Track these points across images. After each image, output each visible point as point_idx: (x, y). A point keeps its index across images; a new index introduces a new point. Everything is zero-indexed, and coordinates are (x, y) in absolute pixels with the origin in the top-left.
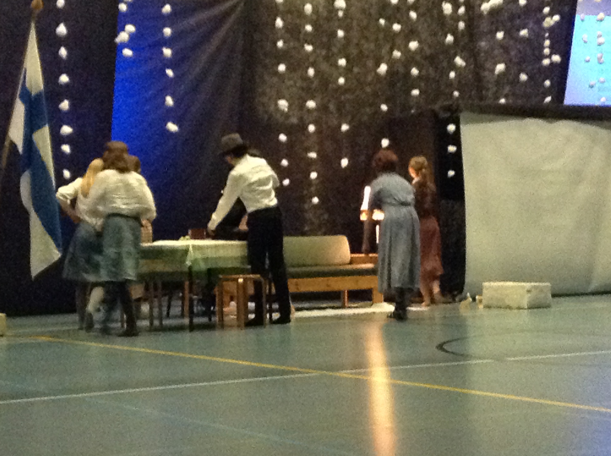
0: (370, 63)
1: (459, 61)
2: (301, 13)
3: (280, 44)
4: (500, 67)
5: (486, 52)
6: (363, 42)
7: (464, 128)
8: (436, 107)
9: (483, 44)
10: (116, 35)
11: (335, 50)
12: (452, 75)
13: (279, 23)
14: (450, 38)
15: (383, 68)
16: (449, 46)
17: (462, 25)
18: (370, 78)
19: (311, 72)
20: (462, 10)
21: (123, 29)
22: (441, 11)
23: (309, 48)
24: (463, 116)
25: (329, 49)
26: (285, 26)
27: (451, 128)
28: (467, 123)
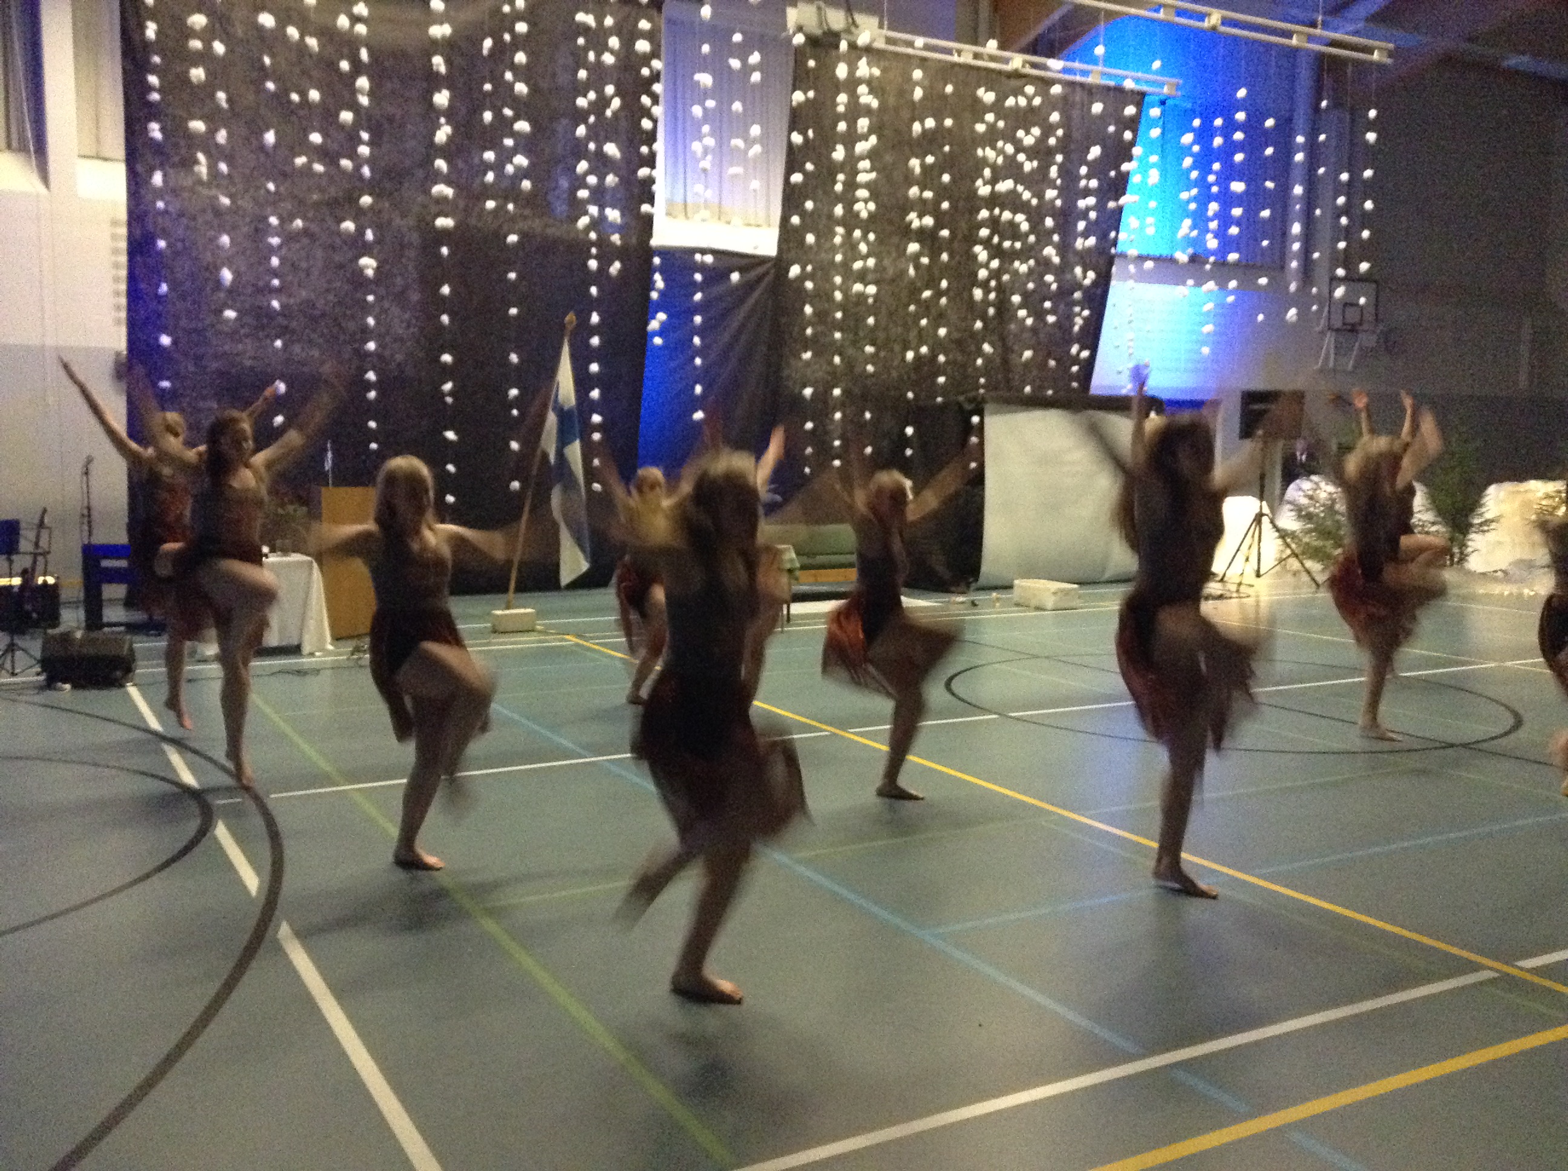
0: (897, 348)
1: (987, 348)
2: (830, 298)
3: (809, 331)
4: (1028, 354)
5: (1015, 335)
6: (891, 325)
7: (988, 420)
8: (961, 398)
9: (1013, 326)
10: (647, 324)
11: (861, 334)
12: (979, 361)
13: (808, 310)
14: (979, 325)
15: (910, 355)
16: (979, 332)
17: (991, 311)
18: (896, 363)
19: (837, 360)
20: (992, 296)
21: (654, 318)
22: (971, 296)
23: (838, 335)
24: (988, 408)
25: (856, 334)
26: (815, 313)
27: (975, 419)
28: (992, 414)
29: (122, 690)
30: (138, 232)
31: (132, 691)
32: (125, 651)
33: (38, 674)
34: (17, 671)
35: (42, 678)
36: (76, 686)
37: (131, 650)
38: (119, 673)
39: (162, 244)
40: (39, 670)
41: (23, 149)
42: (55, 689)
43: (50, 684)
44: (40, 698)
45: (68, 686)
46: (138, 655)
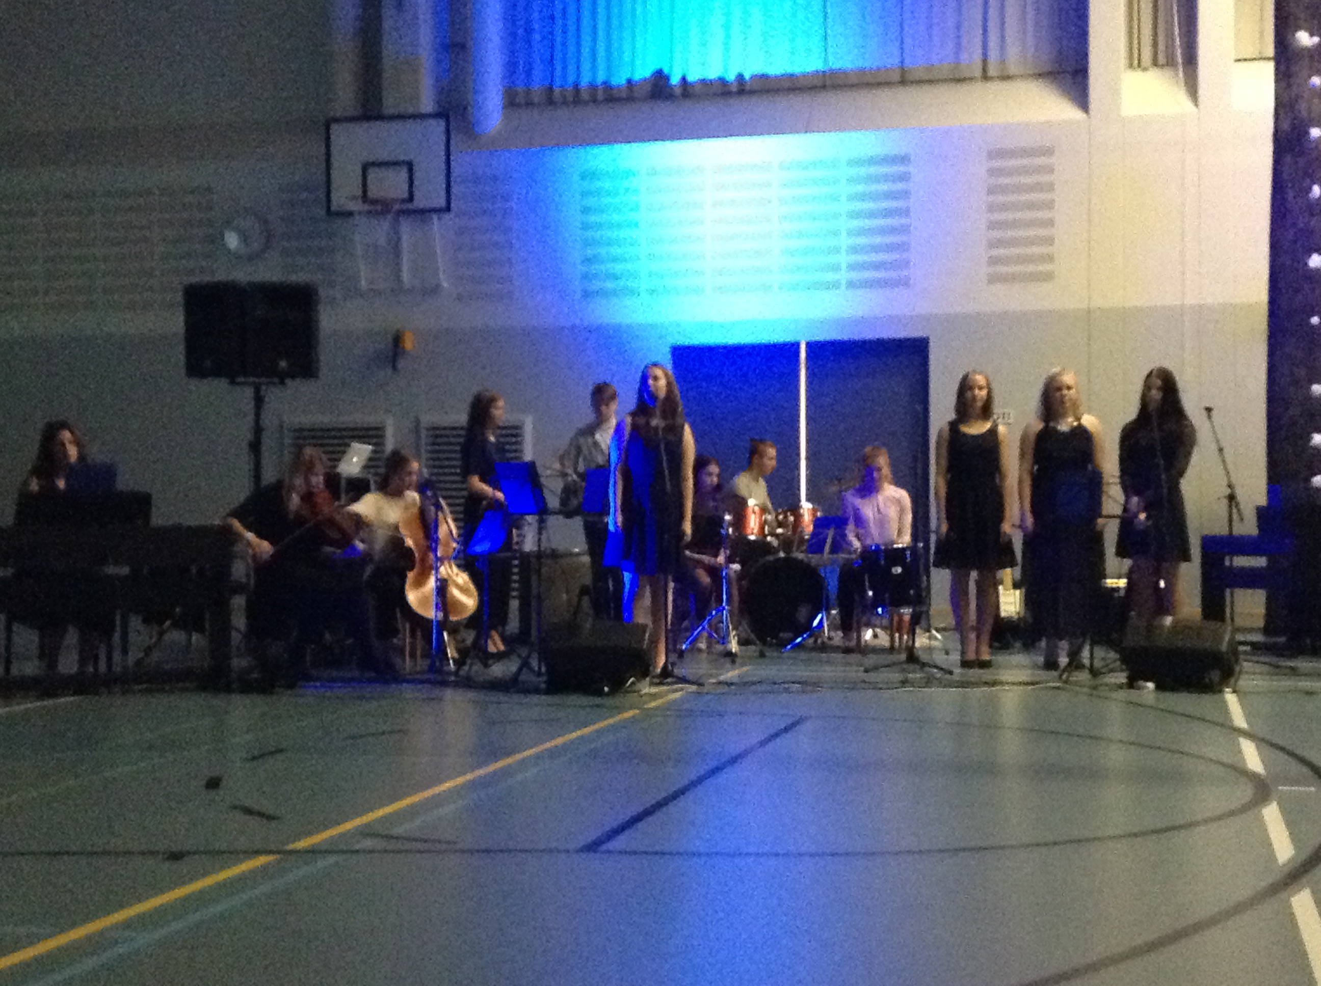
29: (1216, 696)
31: (1230, 698)
32: (1224, 647)
35: (1124, 678)
36: (1160, 686)
38: (1215, 675)
41: (1170, 63)
42: (1139, 689)
43: (1131, 682)
45: (1151, 685)
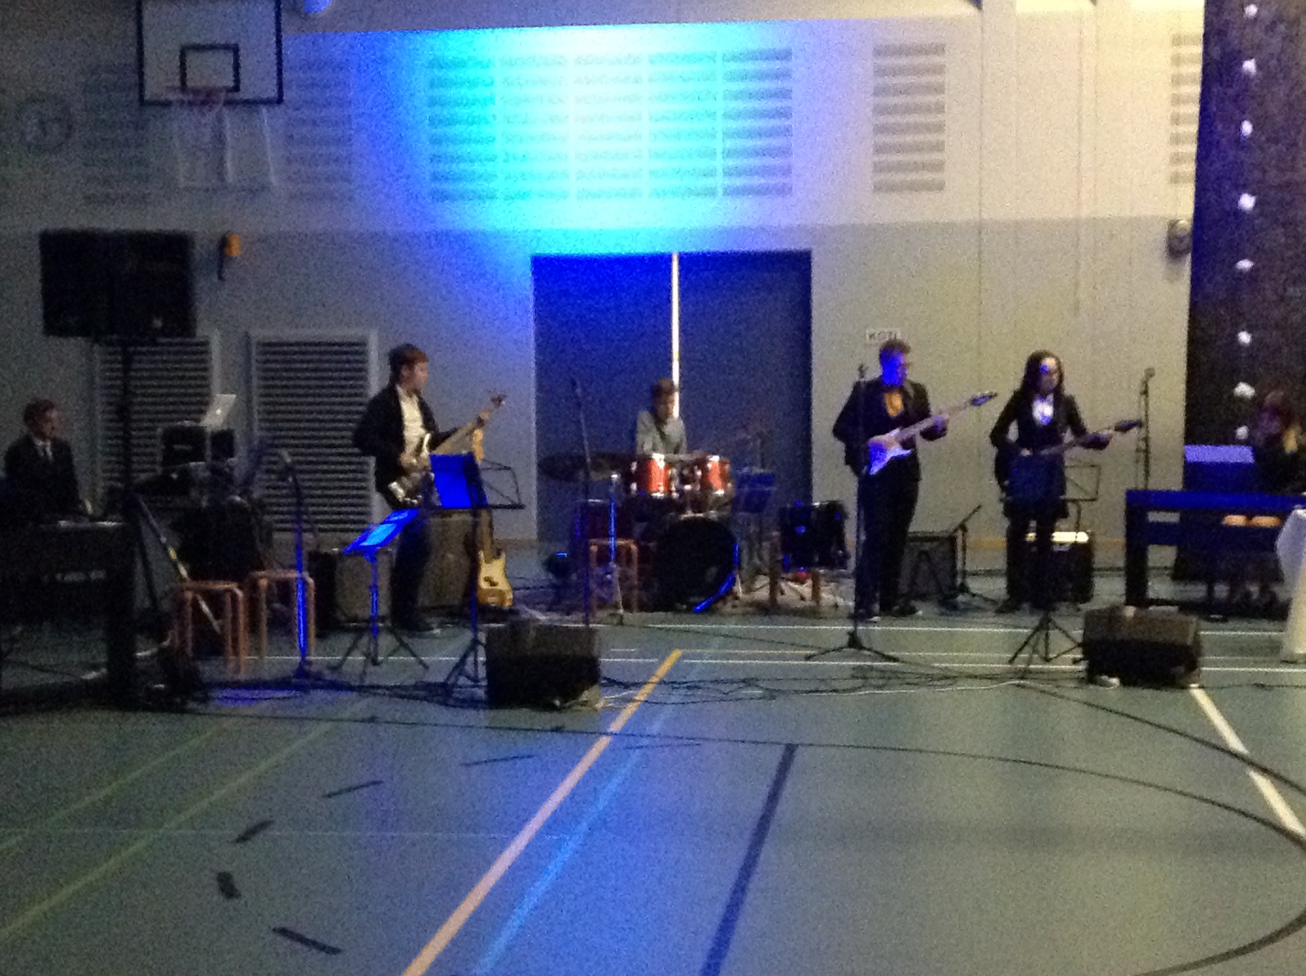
29: (1186, 692)
30: (1216, 52)
31: (1198, 694)
32: (1188, 640)
33: (1075, 662)
34: (1051, 656)
35: (1081, 667)
36: (1125, 683)
37: (1197, 641)
38: (1181, 669)
39: (1249, 66)
40: (1079, 656)
42: (1100, 683)
43: (1091, 677)
44: (1082, 694)
45: (1115, 681)
46: (1206, 645)
